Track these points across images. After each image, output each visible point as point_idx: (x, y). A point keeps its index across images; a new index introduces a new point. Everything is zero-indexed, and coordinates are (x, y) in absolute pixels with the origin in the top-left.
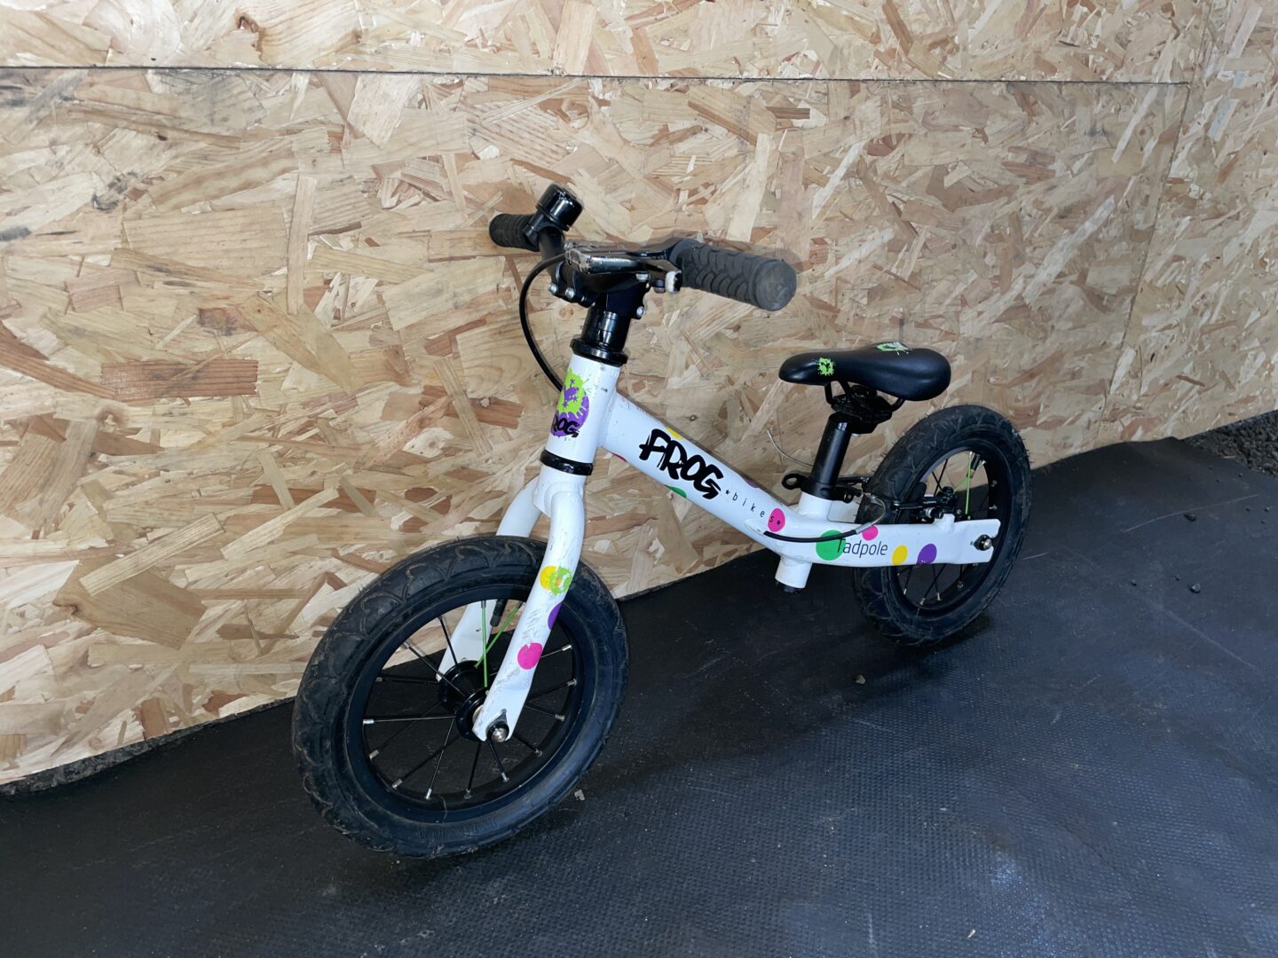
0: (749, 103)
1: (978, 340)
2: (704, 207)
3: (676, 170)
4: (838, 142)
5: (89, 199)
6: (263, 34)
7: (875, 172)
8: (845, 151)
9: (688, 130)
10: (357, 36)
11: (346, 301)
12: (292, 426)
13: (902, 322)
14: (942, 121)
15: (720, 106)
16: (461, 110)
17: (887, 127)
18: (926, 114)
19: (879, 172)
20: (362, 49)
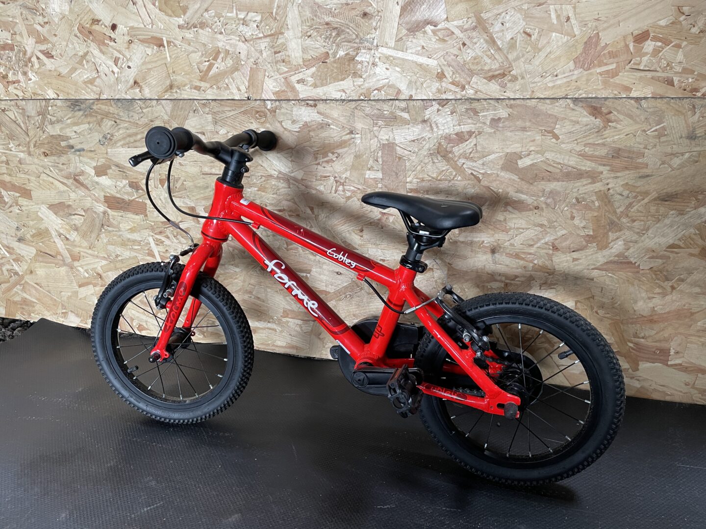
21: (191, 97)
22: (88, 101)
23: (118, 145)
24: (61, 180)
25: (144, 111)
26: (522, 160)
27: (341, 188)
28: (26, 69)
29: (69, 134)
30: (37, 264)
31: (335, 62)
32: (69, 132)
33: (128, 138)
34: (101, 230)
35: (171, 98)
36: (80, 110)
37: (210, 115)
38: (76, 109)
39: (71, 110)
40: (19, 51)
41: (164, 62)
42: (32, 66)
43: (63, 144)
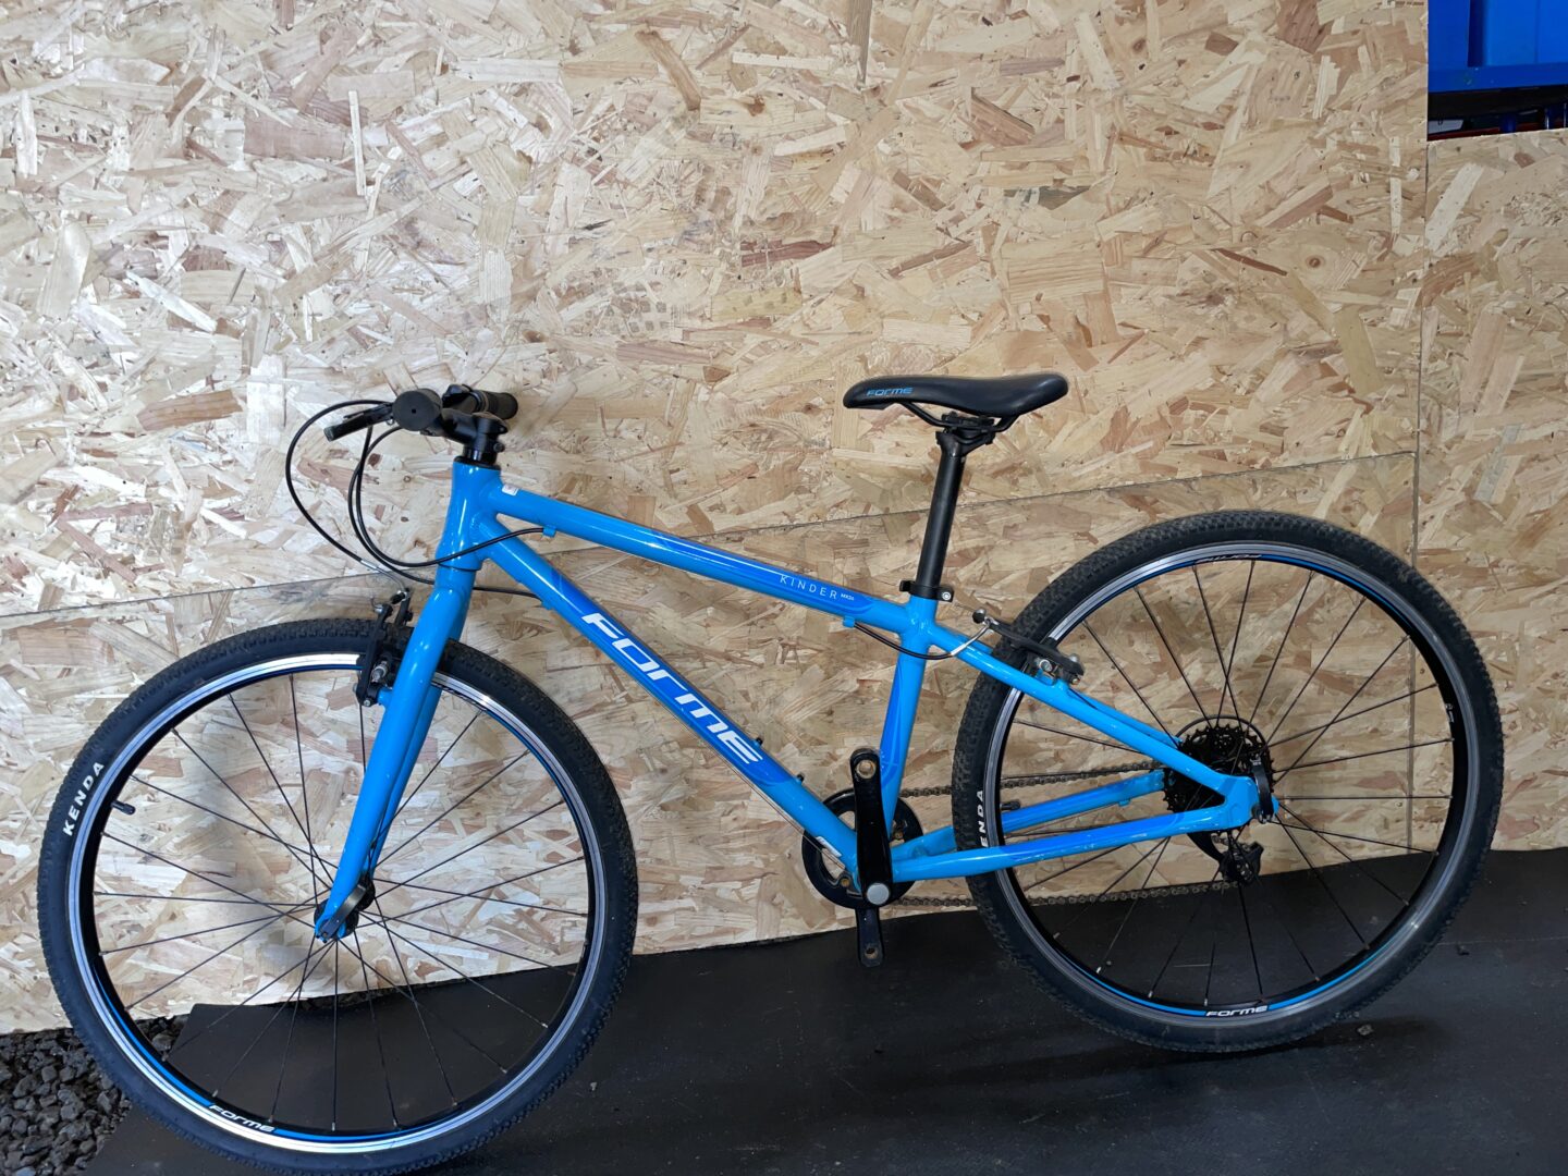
14: (1028, 531)
22: (317, 584)
27: (791, 654)
28: (179, 543)
31: (768, 475)
34: (339, 805)
36: (299, 601)
38: (290, 600)
40: (164, 514)
42: (195, 536)
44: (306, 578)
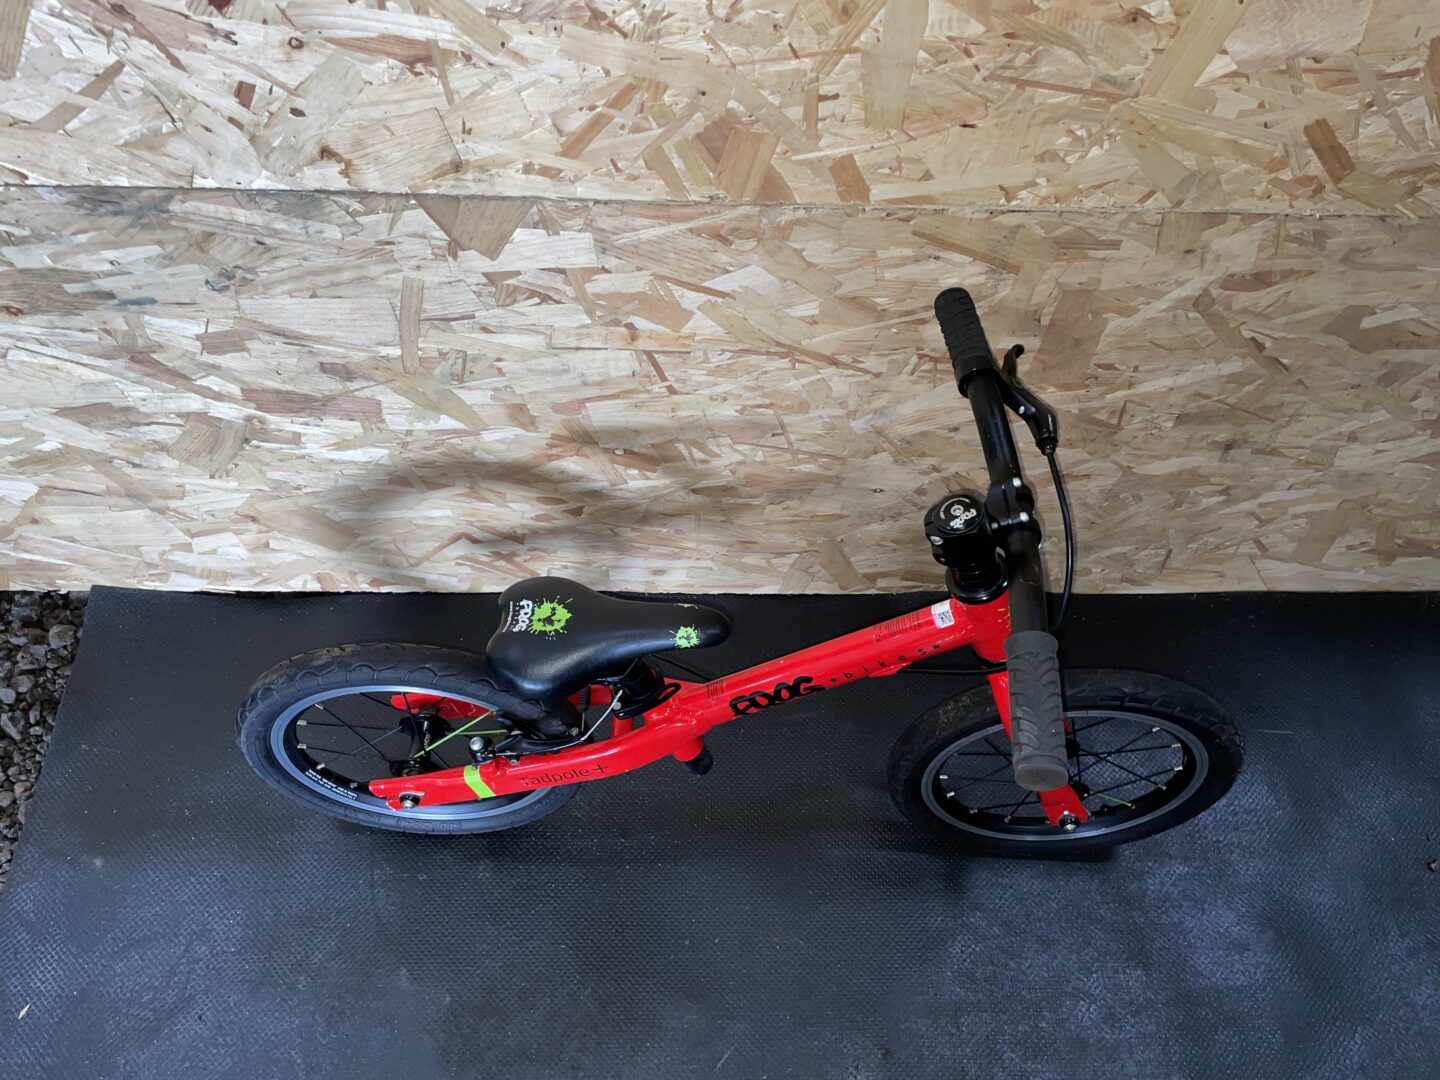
0: (1015, 233)
1: (1364, 474)
2: (920, 328)
3: (882, 292)
4: (1165, 274)
5: (203, 282)
6: (349, 164)
7: (1228, 307)
8: (1180, 284)
9: (908, 258)
10: (457, 166)
11: (464, 368)
12: (419, 444)
13: (1228, 447)
14: (1381, 260)
15: (961, 235)
16: (586, 231)
17: (1268, 262)
18: (1354, 250)
19: (1236, 306)
20: (462, 177)
21: (527, 194)
22: (145, 193)
23: (278, 290)
24: (87, 362)
25: (361, 220)
26: (1374, 317)
29: (85, 268)
30: (49, 508)
32: (86, 263)
33: (310, 278)
34: (242, 449)
35: (455, 192)
36: (116, 214)
37: (588, 234)
38: (102, 210)
39: (82, 212)
41: (429, 104)
43: (71, 288)
44: (123, 182)
